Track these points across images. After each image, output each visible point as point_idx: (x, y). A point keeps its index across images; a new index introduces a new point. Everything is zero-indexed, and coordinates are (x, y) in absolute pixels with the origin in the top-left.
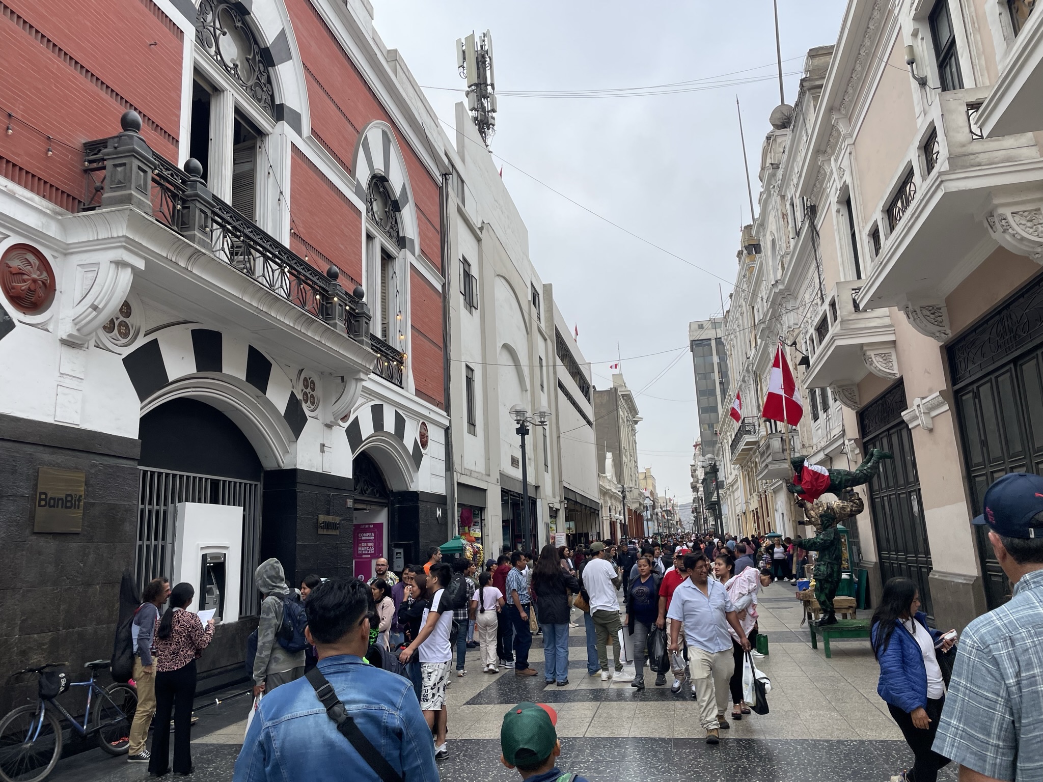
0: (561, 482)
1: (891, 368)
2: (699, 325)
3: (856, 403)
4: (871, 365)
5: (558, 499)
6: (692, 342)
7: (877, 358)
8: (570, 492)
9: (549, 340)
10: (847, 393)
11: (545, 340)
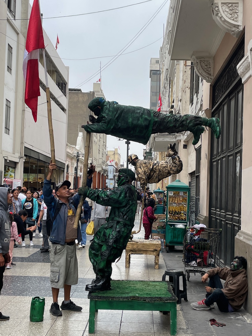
0: (22, 143)
1: (236, 19)
2: (156, 61)
3: (210, 75)
4: (217, 15)
5: (18, 155)
6: (151, 71)
7: (224, 8)
8: (32, 151)
9: (21, 35)
10: (203, 65)
11: (18, 34)
